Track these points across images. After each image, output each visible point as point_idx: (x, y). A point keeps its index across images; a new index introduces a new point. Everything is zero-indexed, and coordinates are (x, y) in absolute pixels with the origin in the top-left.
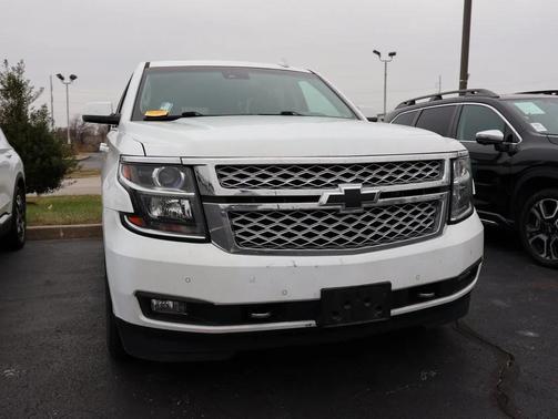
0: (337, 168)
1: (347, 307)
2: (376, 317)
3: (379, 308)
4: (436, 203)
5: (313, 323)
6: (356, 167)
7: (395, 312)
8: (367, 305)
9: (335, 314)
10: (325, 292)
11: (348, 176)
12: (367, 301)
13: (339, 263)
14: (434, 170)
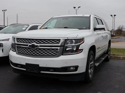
0: (33, 40)
1: (30, 68)
2: (36, 71)
3: (36, 70)
4: (57, 49)
5: (25, 70)
6: (36, 40)
7: (41, 72)
8: (34, 68)
9: (28, 68)
10: (26, 64)
11: (34, 41)
12: (34, 67)
13: (29, 58)
14: (58, 42)
